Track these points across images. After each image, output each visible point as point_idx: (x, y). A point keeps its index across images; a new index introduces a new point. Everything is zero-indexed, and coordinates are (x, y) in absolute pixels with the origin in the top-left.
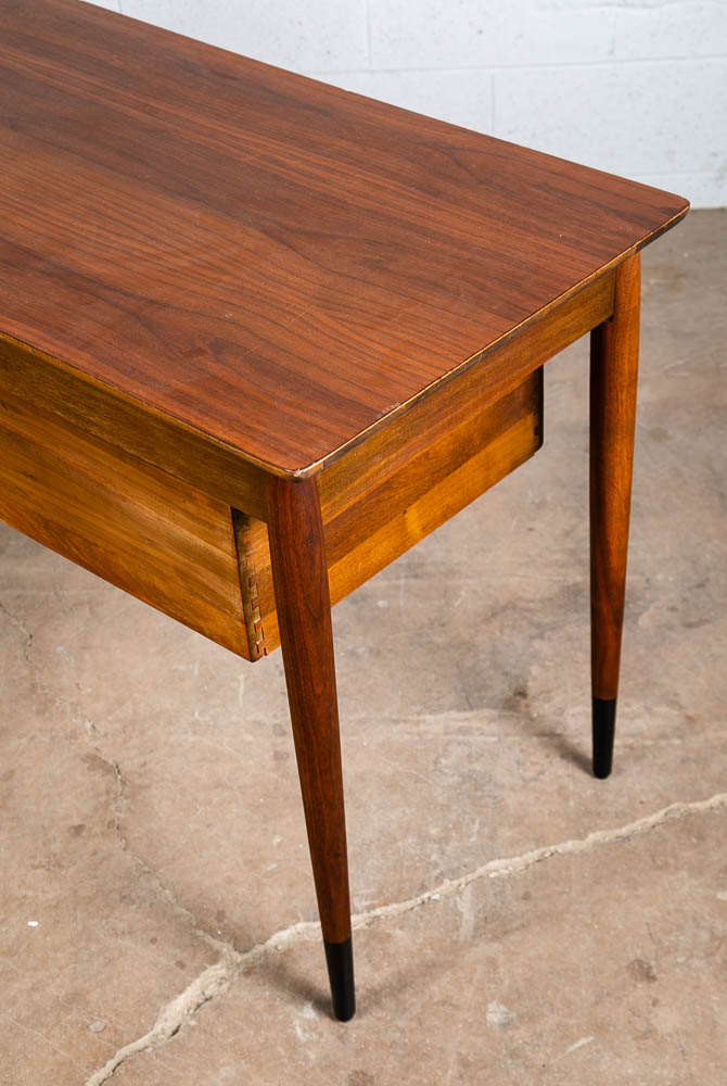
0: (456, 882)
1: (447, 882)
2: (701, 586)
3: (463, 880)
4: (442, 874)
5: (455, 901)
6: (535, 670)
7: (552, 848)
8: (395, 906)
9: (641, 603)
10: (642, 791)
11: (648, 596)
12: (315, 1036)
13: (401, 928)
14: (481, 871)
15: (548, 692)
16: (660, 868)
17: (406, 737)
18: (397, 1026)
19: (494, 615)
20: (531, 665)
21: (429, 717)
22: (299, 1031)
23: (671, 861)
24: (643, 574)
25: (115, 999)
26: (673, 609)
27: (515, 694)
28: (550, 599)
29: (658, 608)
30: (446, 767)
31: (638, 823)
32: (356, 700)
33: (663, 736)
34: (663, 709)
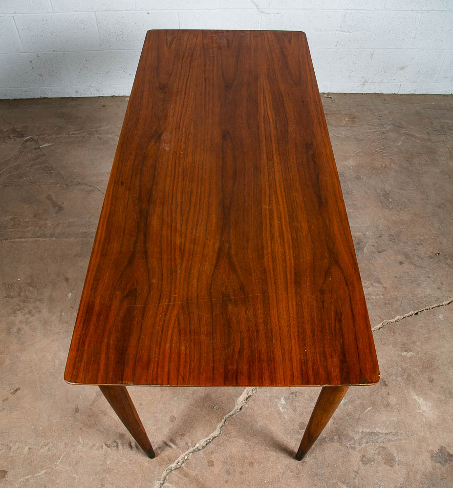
2: (380, 237)
9: (363, 243)
11: (365, 241)
12: (286, 410)
16: (383, 345)
18: (311, 405)
22: (281, 408)
23: (387, 342)
24: (362, 232)
25: (220, 397)
26: (374, 246)
29: (369, 245)
31: (375, 328)
33: (378, 295)
34: (376, 284)
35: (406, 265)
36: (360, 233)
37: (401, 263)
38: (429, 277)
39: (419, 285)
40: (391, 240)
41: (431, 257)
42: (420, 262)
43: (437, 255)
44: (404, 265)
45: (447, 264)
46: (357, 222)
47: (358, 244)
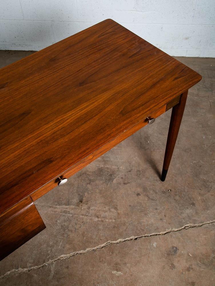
0: (52, 261)
1: (50, 260)
2: (130, 171)
3: (54, 260)
4: (49, 258)
5: (51, 267)
6: (86, 194)
7: (77, 252)
8: (37, 267)
9: (115, 175)
10: (102, 236)
11: (117, 173)
13: (36, 274)
14: (59, 257)
15: (88, 201)
16: (100, 262)
17: (52, 212)
19: (81, 175)
20: (85, 192)
21: (58, 207)
23: (104, 260)
24: (117, 166)
26: (122, 178)
27: (80, 202)
28: (94, 172)
29: (119, 177)
30: (59, 223)
31: (99, 246)
32: (43, 199)
33: (111, 219)
34: (113, 210)
35: (141, 197)
36: (116, 167)
37: (138, 194)
38: (156, 209)
39: (146, 215)
40: (137, 175)
41: (164, 192)
42: (153, 195)
43: (170, 191)
44: (140, 197)
45: (175, 199)
46: (116, 157)
47: (111, 175)
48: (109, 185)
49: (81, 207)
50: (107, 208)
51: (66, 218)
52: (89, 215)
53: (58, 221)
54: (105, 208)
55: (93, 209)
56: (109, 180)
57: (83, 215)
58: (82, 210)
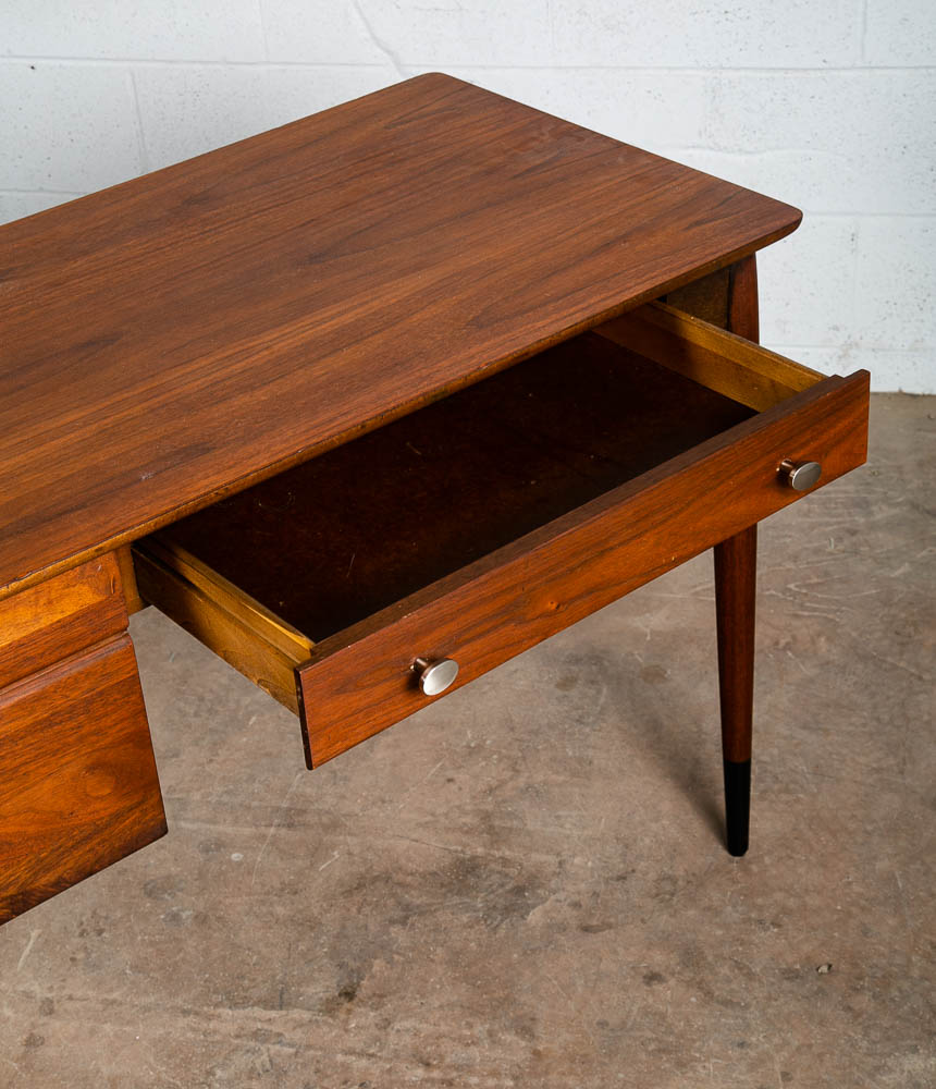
2: (622, 878)
6: (378, 965)
9: (541, 891)
11: (553, 884)
15: (381, 996)
17: (190, 1035)
19: (360, 887)
20: (375, 958)
21: (226, 1012)
24: (558, 854)
26: (576, 905)
27: (340, 995)
28: (435, 874)
29: (558, 901)
30: (220, 1081)
32: (152, 978)
33: (495, 1074)
34: (509, 1037)
35: (667, 991)
36: (552, 859)
37: (652, 978)
38: (742, 1045)
39: (684, 1065)
40: (657, 895)
41: (790, 975)
42: (734, 986)
43: (824, 969)
44: (657, 987)
45: (849, 1009)
46: (558, 817)
47: (519, 891)
48: (502, 932)
49: (343, 1016)
50: (480, 1029)
51: (258, 1063)
52: (384, 1054)
53: (219, 1073)
54: (470, 1026)
55: (408, 1030)
56: (508, 910)
57: (350, 1052)
58: (346, 1031)
